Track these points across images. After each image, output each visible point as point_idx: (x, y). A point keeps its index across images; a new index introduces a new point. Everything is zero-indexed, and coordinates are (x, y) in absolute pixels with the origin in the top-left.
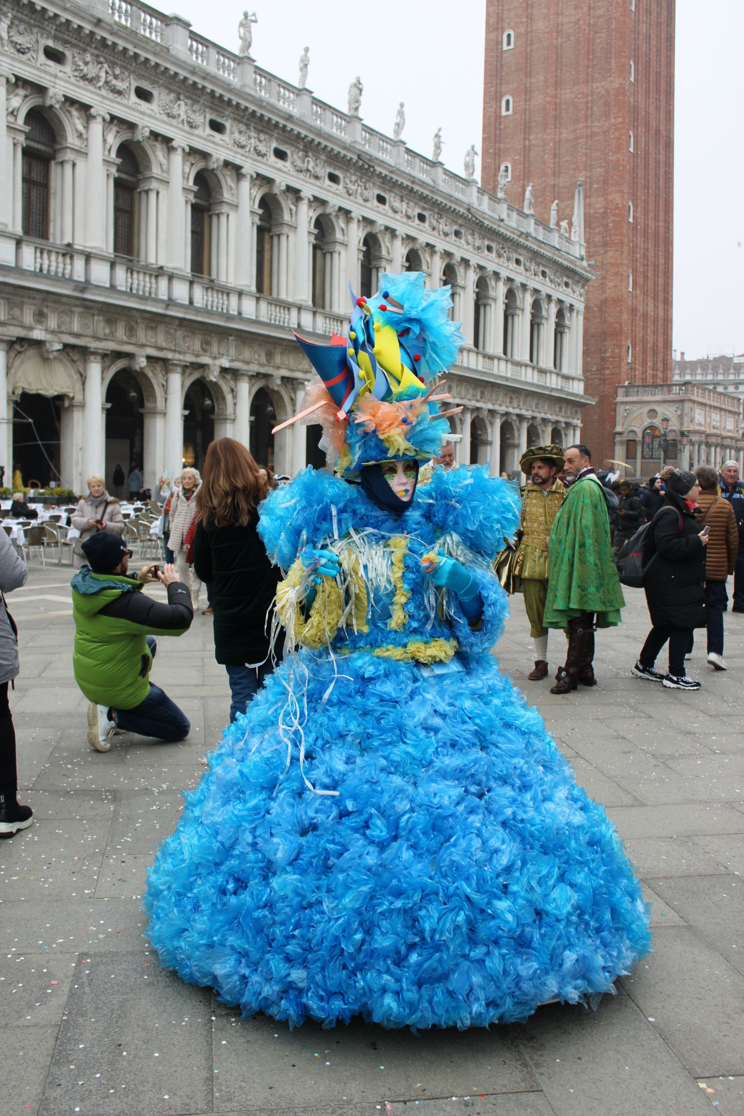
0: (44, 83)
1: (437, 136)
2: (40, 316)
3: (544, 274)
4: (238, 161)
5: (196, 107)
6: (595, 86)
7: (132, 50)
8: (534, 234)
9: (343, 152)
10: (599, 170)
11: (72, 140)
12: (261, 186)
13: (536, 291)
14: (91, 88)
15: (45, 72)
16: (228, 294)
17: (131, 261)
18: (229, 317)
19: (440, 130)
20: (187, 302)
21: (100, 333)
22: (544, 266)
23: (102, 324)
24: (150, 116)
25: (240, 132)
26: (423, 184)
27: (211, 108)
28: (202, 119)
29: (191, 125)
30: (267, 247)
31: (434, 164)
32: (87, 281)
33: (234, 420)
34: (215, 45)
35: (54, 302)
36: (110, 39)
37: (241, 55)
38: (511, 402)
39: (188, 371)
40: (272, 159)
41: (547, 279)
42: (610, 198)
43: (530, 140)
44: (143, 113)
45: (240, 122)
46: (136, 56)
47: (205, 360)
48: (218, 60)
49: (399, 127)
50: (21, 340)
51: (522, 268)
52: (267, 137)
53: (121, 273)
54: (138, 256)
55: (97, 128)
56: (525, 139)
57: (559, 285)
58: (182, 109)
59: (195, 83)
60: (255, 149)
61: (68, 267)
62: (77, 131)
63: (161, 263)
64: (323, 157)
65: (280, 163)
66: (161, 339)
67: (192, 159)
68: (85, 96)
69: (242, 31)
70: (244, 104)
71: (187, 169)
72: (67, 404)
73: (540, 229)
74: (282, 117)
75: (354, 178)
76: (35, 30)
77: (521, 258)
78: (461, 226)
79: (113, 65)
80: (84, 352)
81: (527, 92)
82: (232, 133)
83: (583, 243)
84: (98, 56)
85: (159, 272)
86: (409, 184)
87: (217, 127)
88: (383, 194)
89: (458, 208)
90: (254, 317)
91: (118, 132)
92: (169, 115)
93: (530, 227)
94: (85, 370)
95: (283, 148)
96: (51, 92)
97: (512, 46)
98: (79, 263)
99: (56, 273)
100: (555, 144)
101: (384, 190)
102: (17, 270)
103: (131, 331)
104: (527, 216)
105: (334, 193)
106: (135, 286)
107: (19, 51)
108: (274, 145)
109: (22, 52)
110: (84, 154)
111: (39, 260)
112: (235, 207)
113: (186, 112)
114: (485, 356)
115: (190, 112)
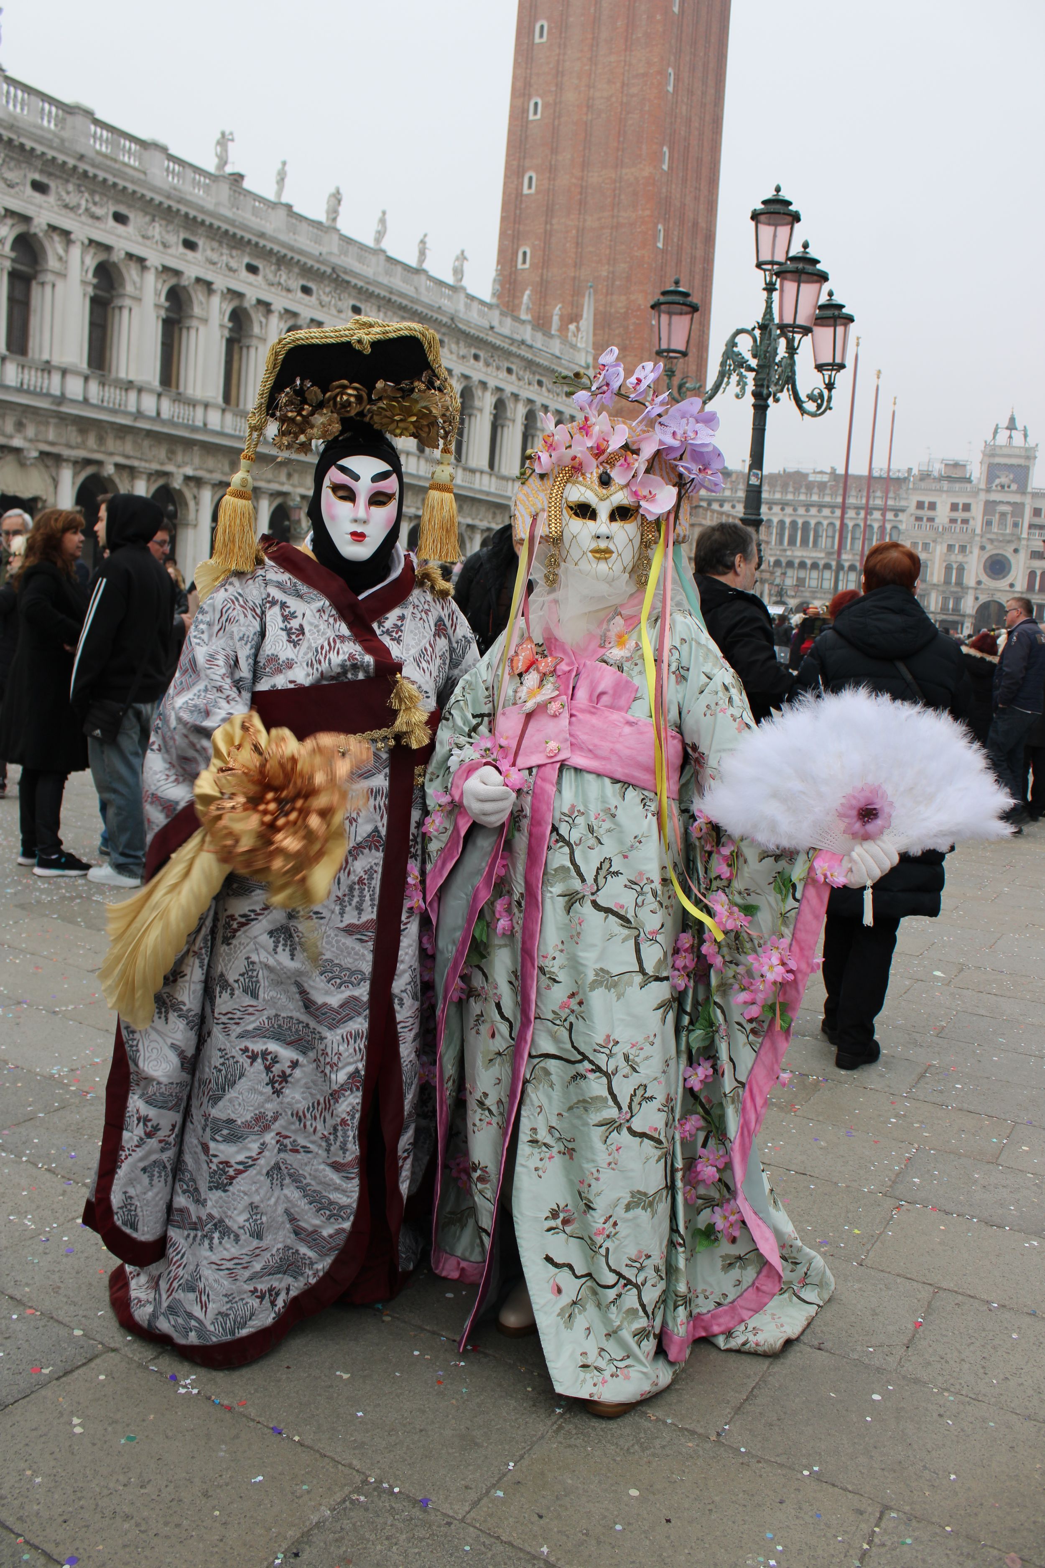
0: (30, 213)
1: (423, 242)
2: (20, 426)
3: (540, 383)
4: (209, 277)
5: (170, 228)
6: (624, 171)
7: (111, 179)
8: (530, 341)
9: (316, 266)
10: (622, 265)
11: (52, 263)
12: (231, 300)
13: (530, 401)
14: (72, 215)
15: (32, 203)
16: (194, 406)
17: (103, 376)
18: (194, 429)
19: (425, 236)
20: (154, 414)
21: (73, 442)
22: (541, 374)
23: (74, 434)
24: (126, 238)
25: (213, 250)
26: (402, 295)
27: (185, 228)
28: (175, 239)
29: (165, 245)
30: (236, 357)
31: (418, 271)
32: (63, 395)
33: (195, 526)
34: (191, 166)
35: (33, 413)
36: (91, 171)
37: (217, 173)
38: (494, 518)
39: (153, 478)
40: (244, 274)
41: (544, 389)
42: (633, 297)
43: (551, 224)
44: (120, 236)
45: (213, 239)
46: (115, 185)
47: (169, 468)
48: (194, 179)
49: (380, 235)
51: (514, 377)
52: (239, 252)
53: (94, 387)
54: (110, 371)
55: (76, 251)
56: (546, 223)
57: (558, 395)
58: (157, 230)
59: (170, 207)
60: (227, 265)
61: (46, 382)
62: (57, 254)
63: (132, 377)
64: (296, 270)
65: (251, 277)
66: (129, 448)
67: (164, 277)
68: (65, 222)
69: (219, 149)
70: (217, 223)
71: (159, 286)
72: (40, 505)
73: (539, 335)
74: (254, 235)
75: (327, 290)
76: (24, 165)
77: (514, 367)
78: (444, 334)
79: (92, 192)
80: (59, 459)
81: (551, 170)
82: (204, 250)
83: (590, 349)
84: (79, 186)
85: (129, 385)
86: (387, 294)
87: (189, 245)
88: (358, 304)
89: (440, 317)
90: (218, 428)
91: (95, 254)
92: (143, 237)
93: (527, 333)
94: (58, 474)
95: (255, 263)
96: (36, 221)
97: (538, 116)
98: (56, 378)
99: (35, 387)
100: (578, 231)
101: (360, 300)
103: (101, 440)
104: (524, 322)
105: (306, 305)
106: (106, 398)
107: (8, 186)
108: (246, 260)
109: (11, 186)
110: (63, 275)
111: (20, 375)
112: (205, 321)
113: (160, 233)
114: (465, 469)
115: (164, 233)
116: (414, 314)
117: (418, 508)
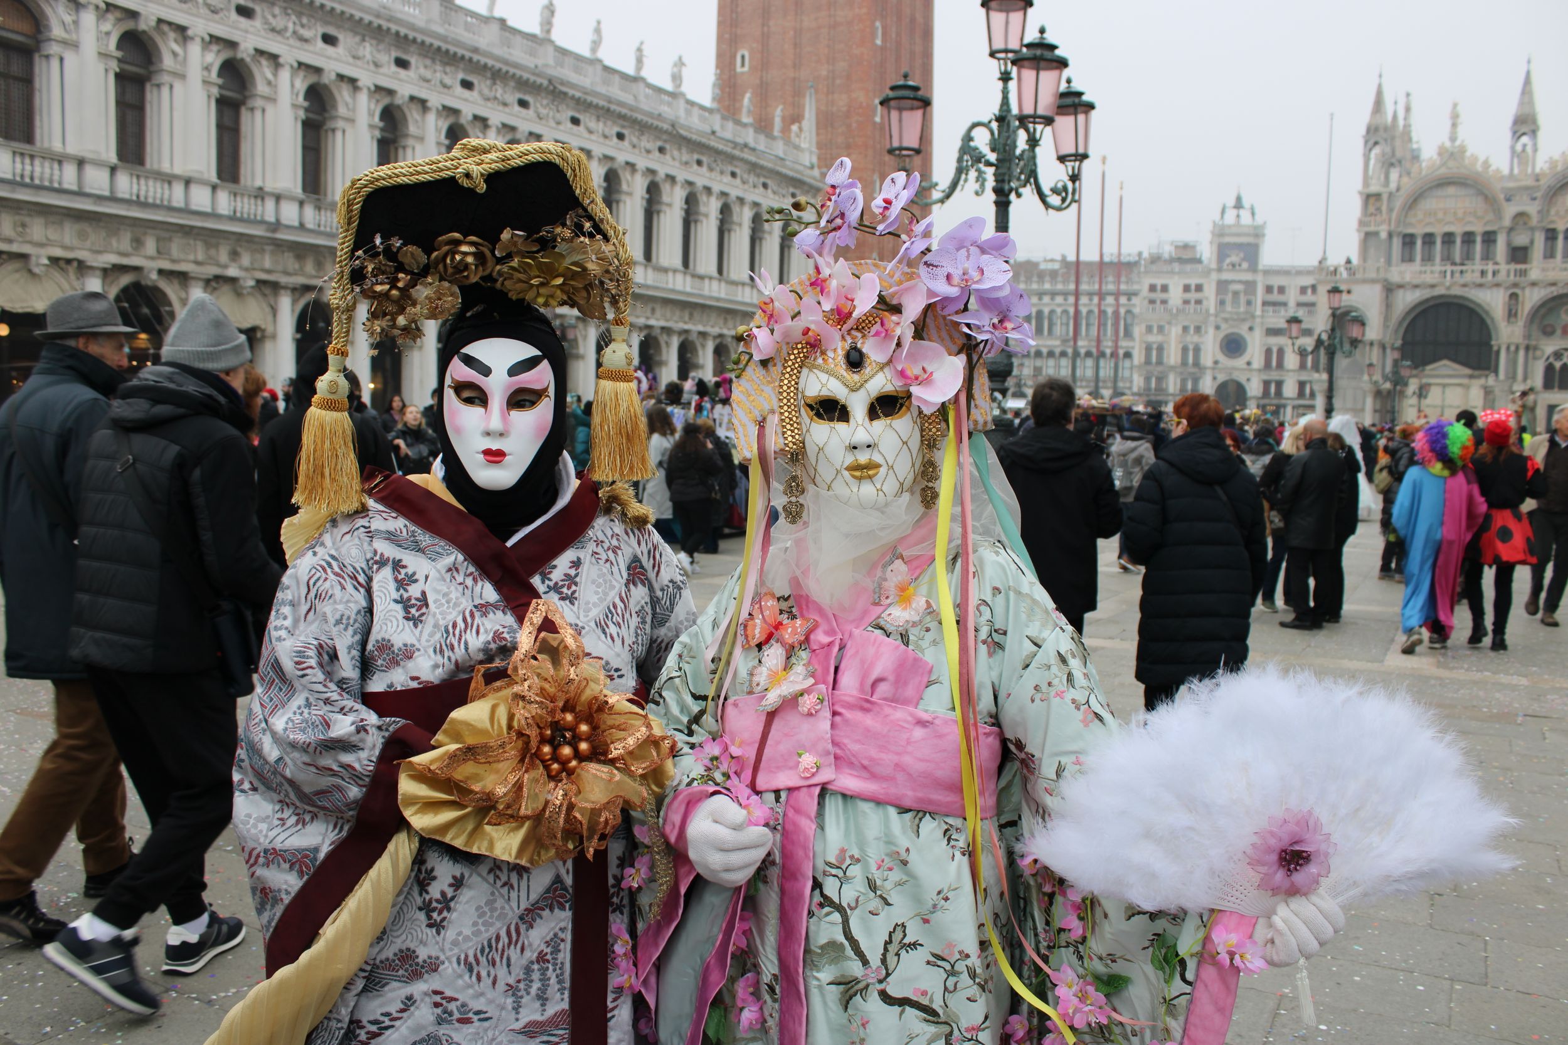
0: (235, 38)
1: (639, 50)
2: (234, 255)
3: (765, 186)
4: (423, 94)
5: (381, 47)
8: (752, 144)
9: (532, 78)
10: (842, 64)
11: (261, 88)
12: (447, 116)
13: (756, 204)
14: (279, 38)
15: (237, 29)
17: (319, 200)
19: (642, 43)
21: (290, 269)
22: (765, 177)
23: (291, 261)
24: (336, 60)
25: (426, 67)
26: (621, 104)
27: (396, 46)
28: (386, 58)
29: (377, 65)
31: (636, 79)
32: (278, 221)
35: (248, 242)
40: (459, 90)
41: (769, 191)
42: (854, 94)
43: (768, 27)
44: (329, 58)
45: (426, 56)
49: (596, 45)
50: (217, 278)
51: (738, 181)
52: (453, 68)
53: (309, 212)
54: (325, 195)
55: (285, 75)
56: (763, 25)
57: (784, 196)
58: (367, 50)
59: (379, 26)
60: (441, 82)
61: (260, 209)
62: (266, 79)
64: (512, 84)
65: (466, 93)
67: (377, 96)
68: (273, 47)
70: (428, 40)
71: (373, 106)
72: (259, 335)
73: (762, 138)
74: (468, 50)
75: (545, 102)
77: (738, 171)
78: (665, 141)
79: (299, 15)
80: (275, 287)
82: (417, 68)
83: (814, 149)
84: (285, 9)
86: (605, 104)
87: (402, 63)
88: (577, 115)
89: (660, 124)
91: (305, 77)
92: (355, 57)
93: (749, 136)
94: (276, 303)
95: (470, 78)
96: (242, 46)
98: (270, 204)
99: (249, 214)
100: (795, 32)
101: (578, 111)
102: (214, 215)
103: (318, 265)
104: (745, 125)
105: (524, 119)
106: (323, 223)
107: (213, 12)
108: (461, 76)
109: (215, 11)
110: (272, 100)
111: (233, 203)
112: (421, 139)
113: (371, 53)
114: (694, 276)
115: (375, 53)
116: (634, 122)
117: (648, 318)
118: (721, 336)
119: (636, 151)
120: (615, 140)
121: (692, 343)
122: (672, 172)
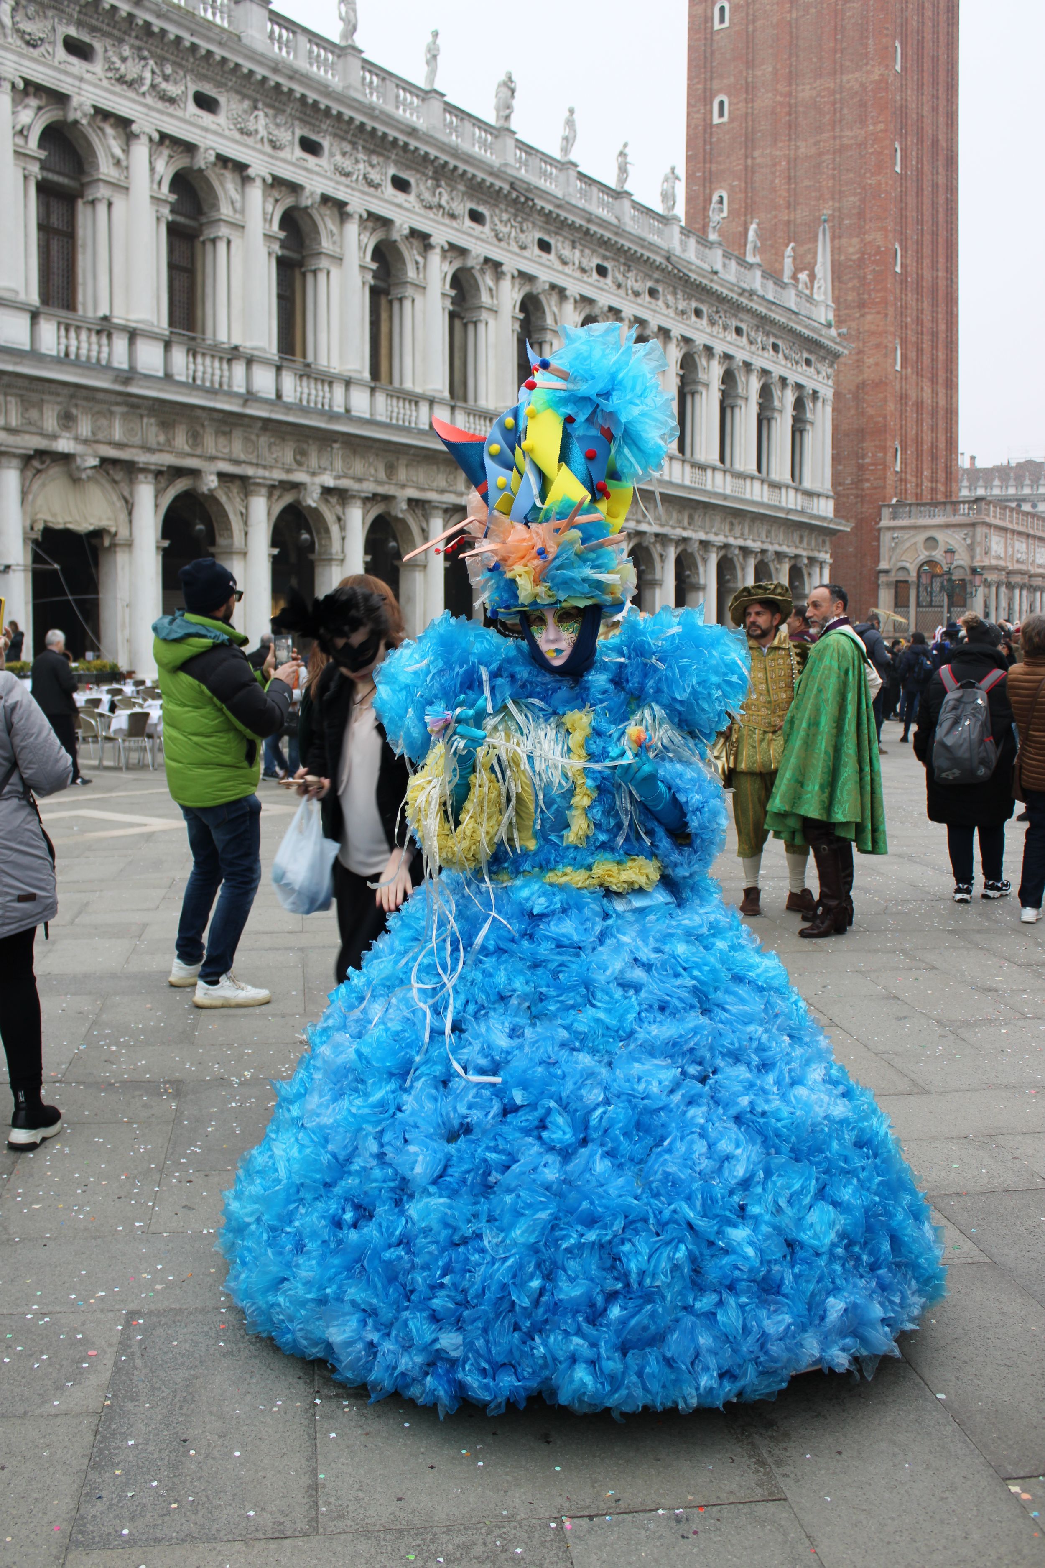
0: (65, 89)
2: (67, 419)
3: (775, 347)
4: (341, 194)
5: (280, 119)
6: (845, 78)
7: (188, 39)
8: (760, 292)
9: (489, 180)
10: (852, 199)
11: (106, 169)
12: (374, 230)
13: (765, 372)
14: (131, 94)
15: (66, 73)
16: (331, 384)
17: (193, 339)
18: (333, 416)
19: (625, 145)
20: (273, 396)
21: (152, 442)
22: (776, 336)
23: (154, 429)
24: (215, 133)
25: (344, 154)
26: (603, 223)
27: (301, 120)
28: (289, 136)
29: (275, 145)
30: (384, 316)
31: (619, 194)
32: (132, 369)
33: (342, 561)
34: (305, 30)
35: (86, 399)
36: (157, 24)
37: (343, 44)
38: (731, 530)
39: (277, 493)
40: (389, 190)
41: (780, 355)
42: (868, 238)
43: (753, 158)
44: (206, 130)
45: (343, 139)
46: (194, 47)
47: (300, 477)
48: (311, 52)
49: (568, 142)
50: (41, 454)
51: (744, 339)
52: (381, 159)
53: (179, 356)
54: (204, 332)
55: (141, 151)
56: (746, 157)
57: (797, 363)
58: (261, 122)
59: (278, 85)
60: (365, 178)
61: (105, 349)
62: (113, 156)
63: (236, 341)
64: (461, 187)
65: (400, 197)
66: (237, 448)
67: (276, 194)
68: (123, 106)
69: (343, 8)
70: (348, 113)
71: (270, 208)
72: (107, 542)
73: (770, 284)
74: (402, 131)
75: (505, 216)
76: (50, 13)
77: (744, 326)
78: (657, 281)
79: (161, 61)
80: (130, 469)
81: (749, 90)
82: (332, 155)
83: (830, 303)
84: (140, 49)
85: (233, 354)
86: (584, 223)
87: (310, 147)
88: (546, 238)
89: (653, 256)
90: (367, 416)
91: (171, 157)
92: (242, 131)
93: (756, 281)
94: (132, 493)
95: (404, 175)
96: (75, 101)
97: (726, 24)
98: (120, 344)
99: (88, 357)
100: (789, 163)
101: (549, 232)
102: (34, 355)
103: (195, 437)
104: (751, 266)
105: (478, 238)
106: (199, 374)
107: (28, 43)
108: (392, 171)
109: (32, 44)
110: (124, 189)
111: (63, 341)
112: (339, 260)
113: (266, 126)
114: (695, 465)
115: (272, 126)
116: (620, 252)
117: (638, 522)
118: (726, 546)
119: (622, 292)
120: (595, 275)
121: (692, 555)
122: (666, 324)
